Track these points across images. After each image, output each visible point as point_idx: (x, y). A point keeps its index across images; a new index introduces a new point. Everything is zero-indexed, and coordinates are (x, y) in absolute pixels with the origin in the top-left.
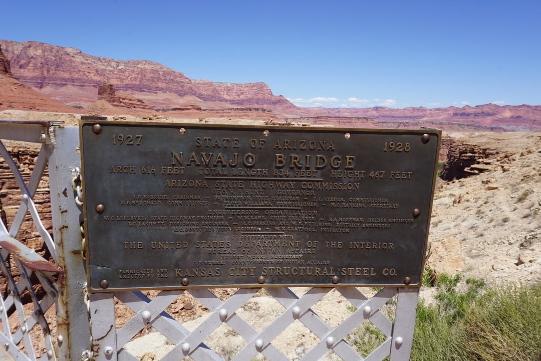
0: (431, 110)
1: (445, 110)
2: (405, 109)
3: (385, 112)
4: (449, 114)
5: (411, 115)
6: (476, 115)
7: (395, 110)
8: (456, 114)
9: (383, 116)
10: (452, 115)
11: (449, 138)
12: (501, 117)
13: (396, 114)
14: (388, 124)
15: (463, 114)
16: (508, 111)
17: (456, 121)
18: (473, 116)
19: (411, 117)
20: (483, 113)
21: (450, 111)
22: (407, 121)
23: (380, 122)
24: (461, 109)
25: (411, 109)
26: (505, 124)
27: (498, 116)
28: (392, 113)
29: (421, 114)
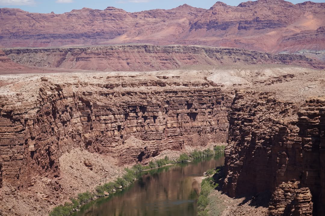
0: (135, 15)
1: (170, 14)
2: (69, 15)
3: (18, 25)
4: (179, 25)
5: (87, 29)
6: (243, 26)
7: (44, 17)
8: (195, 26)
9: (15, 35)
10: (188, 27)
11: (211, 87)
12: (298, 31)
13: (49, 28)
14: (32, 55)
15: (212, 25)
16: (311, 16)
17: (200, 43)
18: (235, 28)
19: (87, 36)
20: (257, 20)
21: (182, 17)
22: (81, 46)
23: (11, 51)
24: (207, 11)
25: (85, 13)
26: (309, 46)
27: (291, 27)
28: (37, 24)
29: (110, 25)
